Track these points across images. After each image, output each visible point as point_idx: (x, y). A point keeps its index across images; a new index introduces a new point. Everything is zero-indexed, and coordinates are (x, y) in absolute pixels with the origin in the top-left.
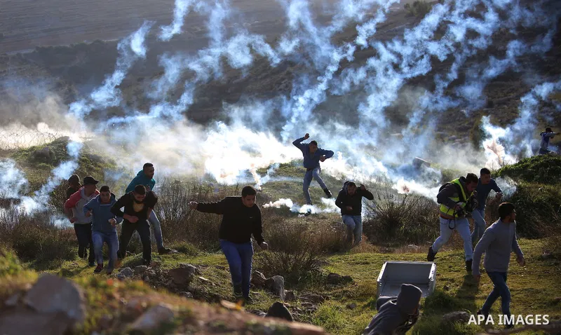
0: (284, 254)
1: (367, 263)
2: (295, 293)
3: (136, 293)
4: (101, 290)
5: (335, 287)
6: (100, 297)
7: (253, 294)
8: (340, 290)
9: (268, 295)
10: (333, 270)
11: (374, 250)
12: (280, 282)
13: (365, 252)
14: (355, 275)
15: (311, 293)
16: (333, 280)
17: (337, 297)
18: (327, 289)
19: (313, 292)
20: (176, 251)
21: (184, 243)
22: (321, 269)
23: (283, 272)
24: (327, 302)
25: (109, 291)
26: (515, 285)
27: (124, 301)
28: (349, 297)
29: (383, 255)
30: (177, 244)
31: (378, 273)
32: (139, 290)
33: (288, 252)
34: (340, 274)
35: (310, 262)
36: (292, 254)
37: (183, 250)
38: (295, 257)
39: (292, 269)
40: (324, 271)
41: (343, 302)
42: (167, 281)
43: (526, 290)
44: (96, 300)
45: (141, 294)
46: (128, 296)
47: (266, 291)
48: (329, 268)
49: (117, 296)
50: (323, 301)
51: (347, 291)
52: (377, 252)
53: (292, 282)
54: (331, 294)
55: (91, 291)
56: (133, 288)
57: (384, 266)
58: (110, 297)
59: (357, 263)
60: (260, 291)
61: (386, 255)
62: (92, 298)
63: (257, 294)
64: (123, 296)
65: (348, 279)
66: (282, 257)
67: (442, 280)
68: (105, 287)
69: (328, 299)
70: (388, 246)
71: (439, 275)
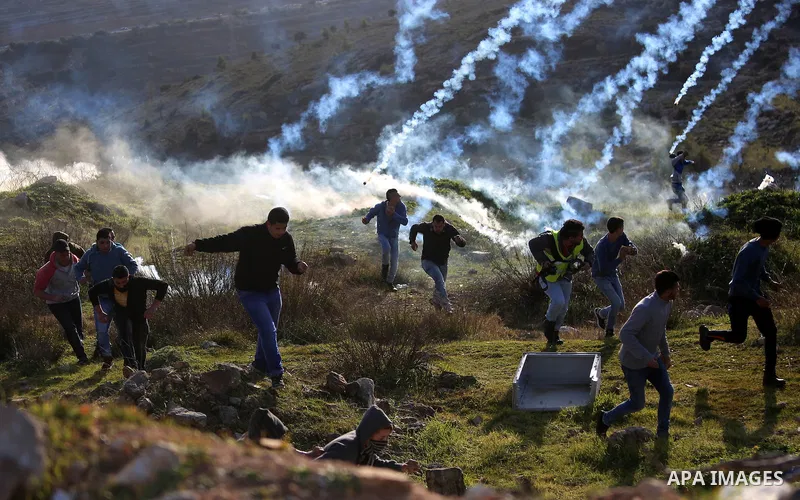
0: (375, 345)
1: (499, 356)
2: (391, 402)
3: (124, 426)
4: (70, 423)
5: (451, 392)
6: (68, 434)
7: (328, 406)
8: (458, 397)
9: (351, 407)
10: (447, 367)
11: (510, 335)
12: (369, 387)
13: (495, 339)
14: (481, 375)
15: (415, 403)
16: (449, 382)
17: (454, 408)
18: (440, 397)
19: (417, 400)
20: (214, 344)
21: (228, 332)
22: (429, 367)
23: (374, 373)
24: (438, 415)
25: (83, 423)
26: (717, 384)
27: (105, 438)
28: (471, 407)
29: (522, 343)
30: (216, 333)
31: (514, 371)
32: (130, 421)
33: (381, 341)
34: (458, 373)
35: (412, 357)
36: (387, 344)
37: (224, 342)
38: (391, 350)
39: (387, 366)
40: (434, 368)
41: (463, 414)
42: (198, 391)
43: (734, 391)
44: (63, 440)
45: (132, 427)
46: (112, 431)
47: (348, 402)
48: (442, 364)
49: (95, 431)
50: (432, 413)
51: (468, 399)
52: (514, 338)
53: (386, 387)
54: (445, 404)
55: (54, 425)
56: (121, 419)
57: (524, 359)
58: (85, 433)
59: (485, 357)
60: (339, 401)
61: (526, 343)
62: (56, 436)
63: (334, 407)
64: (104, 431)
65: (470, 380)
66: (371, 350)
67: (611, 378)
68: (78, 418)
69: (440, 410)
70: (530, 329)
71: (605, 371)
